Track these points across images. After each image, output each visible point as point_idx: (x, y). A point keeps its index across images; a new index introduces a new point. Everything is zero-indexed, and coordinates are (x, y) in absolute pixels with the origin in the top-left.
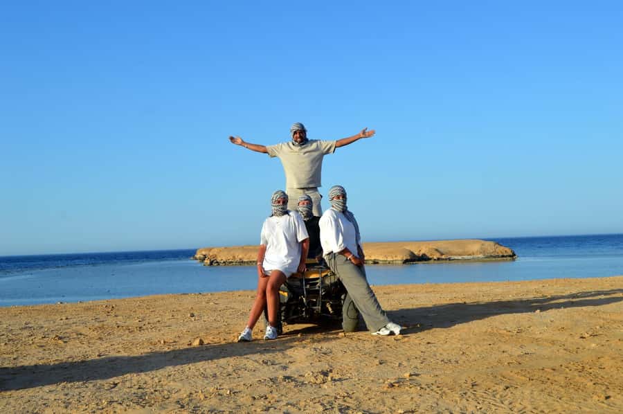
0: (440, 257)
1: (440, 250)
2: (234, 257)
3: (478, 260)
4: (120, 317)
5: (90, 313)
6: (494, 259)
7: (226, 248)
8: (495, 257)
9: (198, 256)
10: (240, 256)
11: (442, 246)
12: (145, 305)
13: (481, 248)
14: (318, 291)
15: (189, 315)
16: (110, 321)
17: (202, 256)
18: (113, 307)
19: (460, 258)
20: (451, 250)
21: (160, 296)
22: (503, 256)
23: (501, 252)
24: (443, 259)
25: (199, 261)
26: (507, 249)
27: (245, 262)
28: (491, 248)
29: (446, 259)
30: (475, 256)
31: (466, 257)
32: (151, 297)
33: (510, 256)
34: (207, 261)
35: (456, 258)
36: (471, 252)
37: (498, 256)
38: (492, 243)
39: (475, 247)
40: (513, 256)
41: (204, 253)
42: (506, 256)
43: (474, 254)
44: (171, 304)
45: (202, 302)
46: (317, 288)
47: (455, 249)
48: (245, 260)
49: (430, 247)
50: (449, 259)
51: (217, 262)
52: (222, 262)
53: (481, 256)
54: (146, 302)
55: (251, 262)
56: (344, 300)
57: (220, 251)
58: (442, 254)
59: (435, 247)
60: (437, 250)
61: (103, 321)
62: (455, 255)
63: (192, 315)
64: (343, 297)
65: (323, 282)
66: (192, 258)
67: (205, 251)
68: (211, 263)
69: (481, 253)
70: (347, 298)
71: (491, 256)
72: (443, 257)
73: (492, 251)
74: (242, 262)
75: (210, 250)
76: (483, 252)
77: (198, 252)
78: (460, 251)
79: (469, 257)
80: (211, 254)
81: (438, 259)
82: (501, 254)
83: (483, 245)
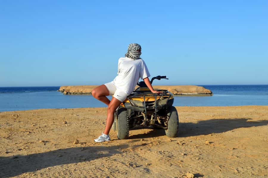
0: (177, 93)
1: (177, 90)
2: (78, 91)
3: (195, 95)
4: (22, 123)
5: (4, 119)
6: (202, 95)
7: (74, 86)
8: (202, 94)
9: (60, 90)
10: (81, 90)
11: (178, 88)
12: (36, 115)
13: (197, 90)
14: (154, 109)
15: (64, 123)
16: (16, 125)
17: (62, 90)
18: (18, 116)
19: (186, 94)
20: (182, 90)
21: (44, 110)
22: (206, 94)
23: (206, 92)
24: (178, 94)
25: (61, 92)
26: (209, 90)
27: (83, 93)
28: (201, 89)
29: (180, 94)
30: (194, 93)
31: (189, 94)
32: (39, 110)
33: (210, 94)
34: (65, 92)
35: (185, 94)
36: (191, 91)
37: (204, 94)
38: (202, 87)
39: (194, 89)
40: (211, 94)
41: (63, 88)
42: (208, 94)
43: (193, 92)
44: (51, 115)
45: (69, 114)
46: (154, 108)
47: (185, 90)
48: (84, 92)
49: (173, 88)
50: (181, 94)
51: (70, 93)
52: (72, 93)
53: (196, 93)
54: (37, 113)
55: (86, 93)
56: (170, 117)
57: (71, 88)
58: (178, 92)
59: (175, 89)
60: (175, 90)
61: (12, 125)
62: (185, 92)
63: (66, 123)
64: (168, 114)
65: (157, 104)
66: (58, 91)
67: (64, 87)
68: (67, 93)
69: (196, 92)
70: (172, 115)
71: (201, 93)
72: (179, 93)
73: (201, 91)
74: (82, 93)
75: (66, 87)
76: (197, 91)
77: (61, 88)
78: (186, 90)
79: (191, 94)
80: (67, 89)
81: (176, 94)
82: (206, 93)
83: (197, 88)
